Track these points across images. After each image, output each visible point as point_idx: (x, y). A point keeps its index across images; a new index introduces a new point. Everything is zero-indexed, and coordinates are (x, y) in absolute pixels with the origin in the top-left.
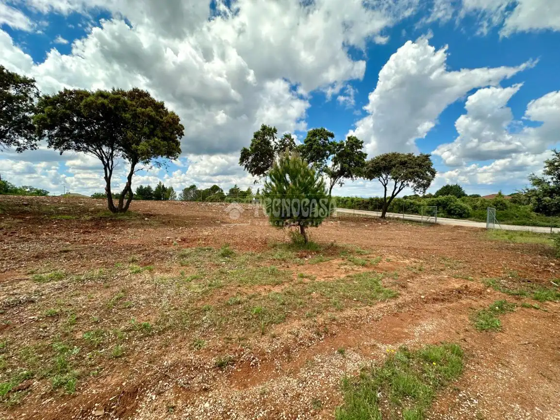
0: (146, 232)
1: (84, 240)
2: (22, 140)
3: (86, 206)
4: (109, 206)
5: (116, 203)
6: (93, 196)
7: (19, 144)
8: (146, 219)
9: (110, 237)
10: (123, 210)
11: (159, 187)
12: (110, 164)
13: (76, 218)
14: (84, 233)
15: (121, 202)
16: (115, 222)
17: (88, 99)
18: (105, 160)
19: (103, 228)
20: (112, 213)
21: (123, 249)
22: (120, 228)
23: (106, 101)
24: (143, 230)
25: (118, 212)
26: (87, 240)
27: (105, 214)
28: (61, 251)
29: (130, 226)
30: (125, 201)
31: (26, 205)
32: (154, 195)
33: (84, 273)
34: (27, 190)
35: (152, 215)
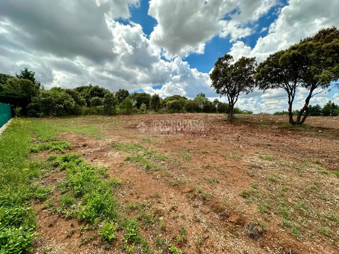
0: (321, 141)
1: (277, 140)
2: (248, 88)
3: (274, 120)
4: (290, 120)
5: (295, 118)
6: (275, 113)
7: (247, 90)
8: (320, 131)
9: (293, 140)
10: (300, 123)
11: (328, 105)
12: (293, 93)
13: (270, 127)
14: (276, 136)
15: (299, 118)
16: (294, 131)
17: (284, 55)
18: (290, 91)
19: (286, 134)
20: (291, 125)
21: (306, 152)
22: (299, 136)
23: (296, 51)
24: (319, 140)
25: (295, 125)
26: (278, 141)
27: (286, 125)
28: (267, 145)
29: (306, 135)
30: (302, 117)
31: (247, 119)
32: (322, 112)
33: (283, 161)
34: (245, 112)
35: (324, 128)
